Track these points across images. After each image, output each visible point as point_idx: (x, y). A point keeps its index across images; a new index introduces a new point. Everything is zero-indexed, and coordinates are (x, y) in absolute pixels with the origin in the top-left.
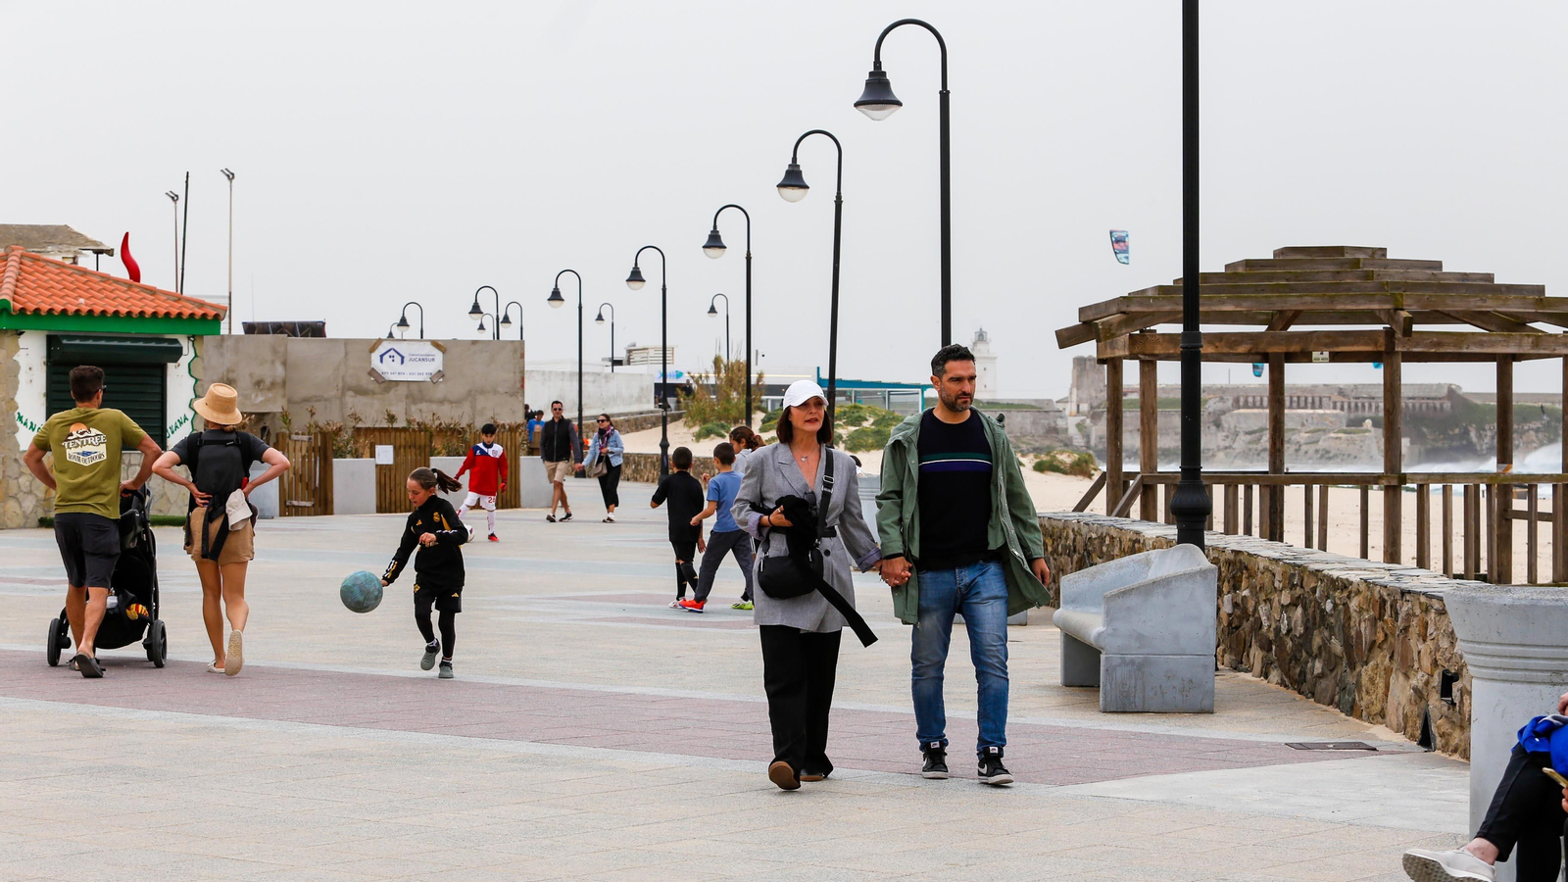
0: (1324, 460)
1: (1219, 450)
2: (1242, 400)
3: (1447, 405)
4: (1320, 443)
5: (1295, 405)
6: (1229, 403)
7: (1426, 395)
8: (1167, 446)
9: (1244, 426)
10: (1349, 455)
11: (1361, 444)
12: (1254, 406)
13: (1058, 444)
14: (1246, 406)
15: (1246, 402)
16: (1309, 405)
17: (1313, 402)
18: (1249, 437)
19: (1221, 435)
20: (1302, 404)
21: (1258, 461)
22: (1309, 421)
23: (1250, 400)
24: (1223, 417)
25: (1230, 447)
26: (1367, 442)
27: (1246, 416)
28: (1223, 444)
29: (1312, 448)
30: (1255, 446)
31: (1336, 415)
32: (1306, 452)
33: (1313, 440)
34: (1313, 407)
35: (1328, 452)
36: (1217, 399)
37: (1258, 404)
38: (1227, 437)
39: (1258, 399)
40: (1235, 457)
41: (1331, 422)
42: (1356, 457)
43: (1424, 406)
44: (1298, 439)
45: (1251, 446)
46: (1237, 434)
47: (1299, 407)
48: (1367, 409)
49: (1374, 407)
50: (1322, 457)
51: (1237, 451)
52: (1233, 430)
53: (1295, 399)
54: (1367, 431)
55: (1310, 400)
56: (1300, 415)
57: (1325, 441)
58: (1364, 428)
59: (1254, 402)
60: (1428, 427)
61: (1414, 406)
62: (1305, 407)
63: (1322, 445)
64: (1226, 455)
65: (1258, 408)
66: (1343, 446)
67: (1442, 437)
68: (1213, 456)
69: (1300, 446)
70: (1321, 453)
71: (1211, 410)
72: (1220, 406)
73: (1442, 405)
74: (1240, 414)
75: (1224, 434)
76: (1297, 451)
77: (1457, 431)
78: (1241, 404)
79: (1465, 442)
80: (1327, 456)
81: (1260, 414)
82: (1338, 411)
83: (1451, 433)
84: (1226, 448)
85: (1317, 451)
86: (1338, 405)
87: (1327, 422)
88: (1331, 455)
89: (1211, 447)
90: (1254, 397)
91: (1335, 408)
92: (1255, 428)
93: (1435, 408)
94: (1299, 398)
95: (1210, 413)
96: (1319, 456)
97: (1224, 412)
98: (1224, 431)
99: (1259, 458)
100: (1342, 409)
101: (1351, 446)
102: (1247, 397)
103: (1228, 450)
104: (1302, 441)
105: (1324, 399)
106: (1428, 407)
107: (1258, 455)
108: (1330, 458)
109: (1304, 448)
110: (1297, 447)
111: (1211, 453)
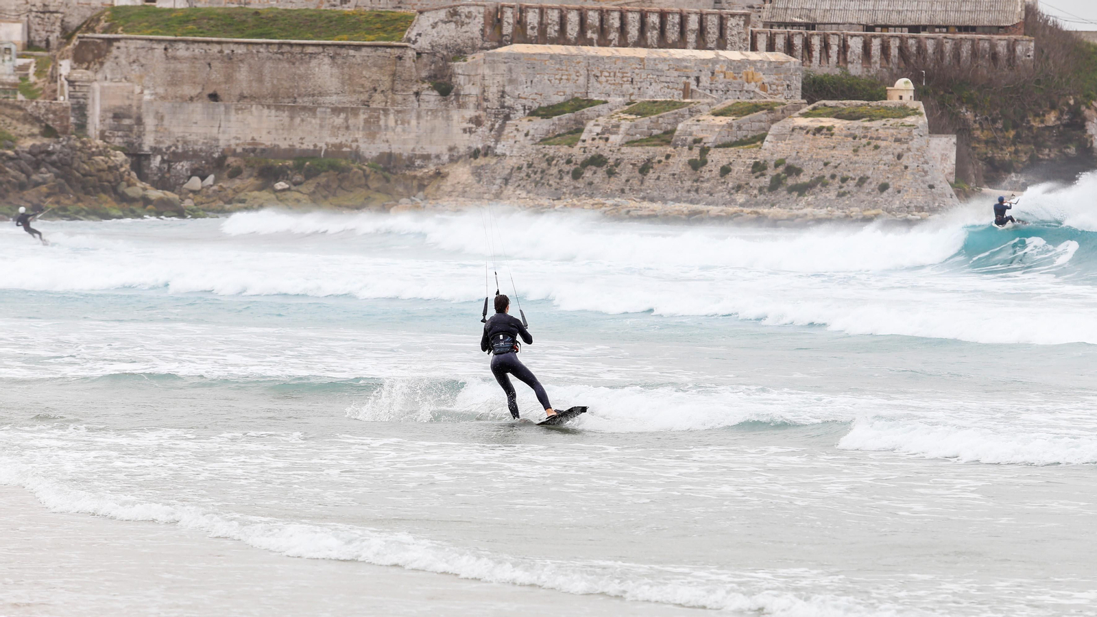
0: (782, 192)
1: (453, 160)
2: (509, 17)
3: (1026, 48)
4: (766, 144)
5: (652, 35)
6: (475, 28)
7: (967, 19)
8: (308, 145)
9: (528, 93)
10: (862, 181)
11: (899, 148)
12: (542, 38)
13: (26, 129)
14: (520, 34)
15: (521, 23)
16: (691, 38)
17: (702, 31)
18: (541, 126)
19: (460, 117)
20: (673, 34)
21: (577, 193)
22: (705, 80)
23: (532, 18)
24: (459, 67)
25: (487, 151)
26: (915, 144)
27: (532, 63)
28: (464, 142)
29: (743, 159)
30: (564, 150)
31: (777, 67)
32: (725, 171)
33: (740, 135)
34: (701, 44)
35: (793, 170)
36: (442, 14)
37: (552, 31)
38: (477, 121)
39: (554, 16)
40: (506, 181)
41: (763, 87)
42: (884, 188)
43: (966, 50)
44: (697, 131)
45: (551, 150)
46: (505, 114)
47: (663, 42)
48: (816, 54)
49: (834, 50)
50: (776, 184)
51: (512, 162)
52: (494, 103)
53: (654, 19)
54: (903, 111)
55: (693, 23)
56: (678, 66)
57: (780, 137)
58: (893, 101)
59: (543, 27)
60: (975, 106)
61: (939, 46)
62: (682, 43)
63: (771, 149)
64: (477, 173)
65: (553, 41)
66: (842, 154)
67: (1012, 133)
68: (439, 175)
69: (704, 151)
70: (771, 172)
71: (423, 43)
72: (449, 33)
73: (1011, 48)
74: (517, 57)
75: (470, 113)
76: (696, 165)
77: (1052, 118)
78: (507, 29)
79: (1072, 150)
80: (791, 181)
81: (570, 58)
82: (779, 56)
83: (1036, 124)
84: (475, 154)
85: (759, 168)
86: (780, 42)
87: (752, 86)
88: (804, 179)
89: (432, 150)
90: (542, 11)
91: (771, 47)
92: (557, 99)
93: (994, 56)
94: (663, 15)
95: (419, 54)
96: (766, 181)
97: (460, 53)
98: (461, 106)
99: (580, 184)
100: (789, 48)
101: (866, 156)
102: (523, 10)
103: (481, 161)
104: (710, 139)
105: (731, 22)
106: (975, 53)
107: (577, 175)
108: (802, 189)
109: (717, 158)
110: (696, 153)
111: (431, 168)
